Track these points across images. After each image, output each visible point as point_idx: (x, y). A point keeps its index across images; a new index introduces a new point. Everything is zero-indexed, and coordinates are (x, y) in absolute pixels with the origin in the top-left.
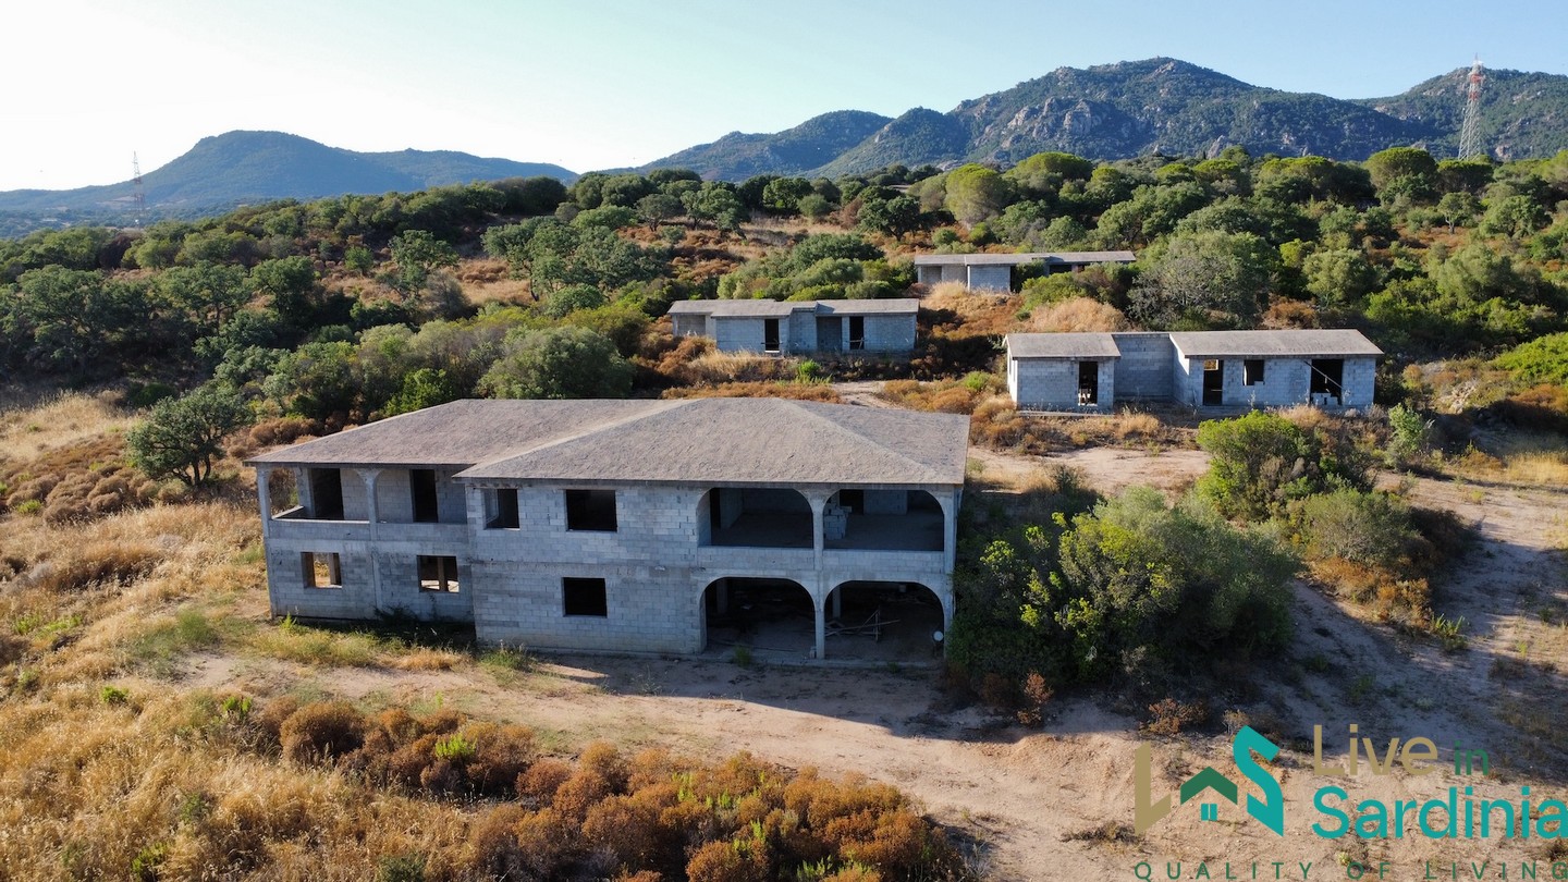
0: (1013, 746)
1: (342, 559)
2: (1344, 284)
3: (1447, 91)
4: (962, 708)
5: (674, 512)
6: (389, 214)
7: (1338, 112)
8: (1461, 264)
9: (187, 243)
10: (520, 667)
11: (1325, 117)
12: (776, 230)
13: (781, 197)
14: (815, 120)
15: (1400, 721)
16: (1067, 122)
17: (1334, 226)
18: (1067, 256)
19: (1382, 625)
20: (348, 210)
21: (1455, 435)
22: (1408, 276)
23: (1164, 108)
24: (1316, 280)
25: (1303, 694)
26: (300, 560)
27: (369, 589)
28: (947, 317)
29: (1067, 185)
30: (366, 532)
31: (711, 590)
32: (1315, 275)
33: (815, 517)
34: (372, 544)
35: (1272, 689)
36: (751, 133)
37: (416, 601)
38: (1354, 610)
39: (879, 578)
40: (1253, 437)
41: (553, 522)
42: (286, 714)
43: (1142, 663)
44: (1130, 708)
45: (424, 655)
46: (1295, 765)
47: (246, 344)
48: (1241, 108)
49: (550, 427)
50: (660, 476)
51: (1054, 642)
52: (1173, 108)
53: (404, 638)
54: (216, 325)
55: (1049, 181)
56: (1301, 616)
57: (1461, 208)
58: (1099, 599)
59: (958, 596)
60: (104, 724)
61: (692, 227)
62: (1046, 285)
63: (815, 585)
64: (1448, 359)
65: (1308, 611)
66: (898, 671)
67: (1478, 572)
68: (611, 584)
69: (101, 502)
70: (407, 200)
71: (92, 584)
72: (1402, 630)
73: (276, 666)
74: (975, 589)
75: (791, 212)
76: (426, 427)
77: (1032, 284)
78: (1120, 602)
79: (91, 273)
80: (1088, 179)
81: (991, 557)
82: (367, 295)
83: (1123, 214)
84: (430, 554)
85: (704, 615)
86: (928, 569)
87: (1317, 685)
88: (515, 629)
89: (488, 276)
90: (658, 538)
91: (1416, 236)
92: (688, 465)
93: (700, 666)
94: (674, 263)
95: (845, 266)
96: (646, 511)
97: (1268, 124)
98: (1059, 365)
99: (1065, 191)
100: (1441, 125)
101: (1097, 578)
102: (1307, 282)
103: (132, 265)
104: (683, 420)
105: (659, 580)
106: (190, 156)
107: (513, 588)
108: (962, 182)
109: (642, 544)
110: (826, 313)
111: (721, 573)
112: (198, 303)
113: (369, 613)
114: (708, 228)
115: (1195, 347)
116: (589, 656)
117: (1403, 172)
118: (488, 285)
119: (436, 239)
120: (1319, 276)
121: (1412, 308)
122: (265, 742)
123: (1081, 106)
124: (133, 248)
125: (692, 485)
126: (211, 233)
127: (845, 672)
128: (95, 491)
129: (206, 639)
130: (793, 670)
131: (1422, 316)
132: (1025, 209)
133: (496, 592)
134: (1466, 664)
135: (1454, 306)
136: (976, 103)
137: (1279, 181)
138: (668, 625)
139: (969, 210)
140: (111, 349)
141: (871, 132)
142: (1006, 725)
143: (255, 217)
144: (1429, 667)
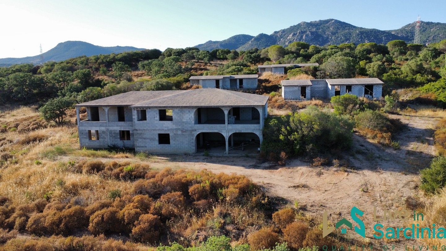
0: (277, 170)
1: (99, 132)
2: (377, 72)
3: (412, 28)
4: (264, 163)
5: (188, 115)
6: (112, 59)
7: (381, 34)
8: (409, 65)
9: (55, 67)
10: (147, 157)
11: (377, 35)
12: (221, 63)
13: (222, 54)
14: (233, 37)
15: (380, 163)
16: (304, 37)
17: (377, 60)
18: (300, 65)
19: (378, 144)
20: (101, 58)
21: (404, 105)
22: (395, 69)
23: (331, 33)
24: (369, 70)
25: (355, 158)
26: (88, 132)
27: (106, 140)
28: (266, 81)
29: (302, 50)
30: (105, 124)
31: (198, 136)
32: (369, 69)
33: (225, 115)
34: (107, 128)
35: (346, 157)
36: (214, 41)
37: (119, 143)
38: (371, 141)
39: (243, 132)
40: (346, 99)
41: (155, 118)
42: (84, 164)
43: (311, 149)
44: (308, 161)
45: (121, 154)
46: (351, 172)
47: (72, 92)
48: (353, 33)
49: (155, 96)
50: (184, 105)
51: (289, 144)
52: (334, 33)
53: (116, 151)
54: (64, 88)
55: (297, 49)
56: (356, 142)
57: (412, 55)
58: (300, 132)
59: (264, 135)
60: (35, 168)
61: (197, 62)
62: (294, 72)
63: (226, 134)
64: (404, 88)
65: (358, 141)
66: (248, 156)
67: (405, 134)
68: (171, 135)
69: (33, 127)
70: (117, 55)
71: (31, 143)
72: (383, 145)
73: (81, 158)
74: (268, 132)
75: (225, 59)
76: (121, 97)
77: (290, 71)
78: (306, 133)
79: (29, 74)
80: (308, 49)
81: (271, 123)
82: (106, 80)
83: (318, 57)
84: (123, 130)
85: (196, 143)
86: (255, 129)
87: (359, 156)
88: (145, 148)
89: (139, 75)
90: (183, 122)
91: (400, 63)
92: (192, 103)
93: (195, 156)
94: (192, 71)
95: (238, 68)
96: (180, 115)
97: (361, 38)
98: (295, 87)
99: (302, 52)
100: (410, 37)
101: (300, 127)
102: (367, 71)
103: (40, 73)
104: (191, 93)
105: (184, 133)
106: (56, 48)
107: (145, 137)
108: (272, 49)
109: (179, 124)
110: (233, 78)
111: (200, 131)
112: (59, 82)
113: (106, 146)
114: (201, 63)
115: (333, 82)
116: (165, 155)
117: (397, 47)
118: (140, 78)
119: (125, 64)
120: (370, 69)
121: (395, 77)
122: (79, 171)
123: (308, 32)
124: (40, 69)
125: (193, 107)
126: (62, 64)
127: (234, 157)
128: (31, 125)
129: (62, 153)
130: (220, 157)
131: (398, 79)
132: (290, 56)
133: (141, 138)
134: (399, 152)
135: (407, 76)
136: (278, 32)
137: (362, 49)
138: (187, 146)
139: (275, 57)
140: (34, 95)
141: (248, 40)
142: (275, 166)
143: (75, 60)
144: (389, 153)
